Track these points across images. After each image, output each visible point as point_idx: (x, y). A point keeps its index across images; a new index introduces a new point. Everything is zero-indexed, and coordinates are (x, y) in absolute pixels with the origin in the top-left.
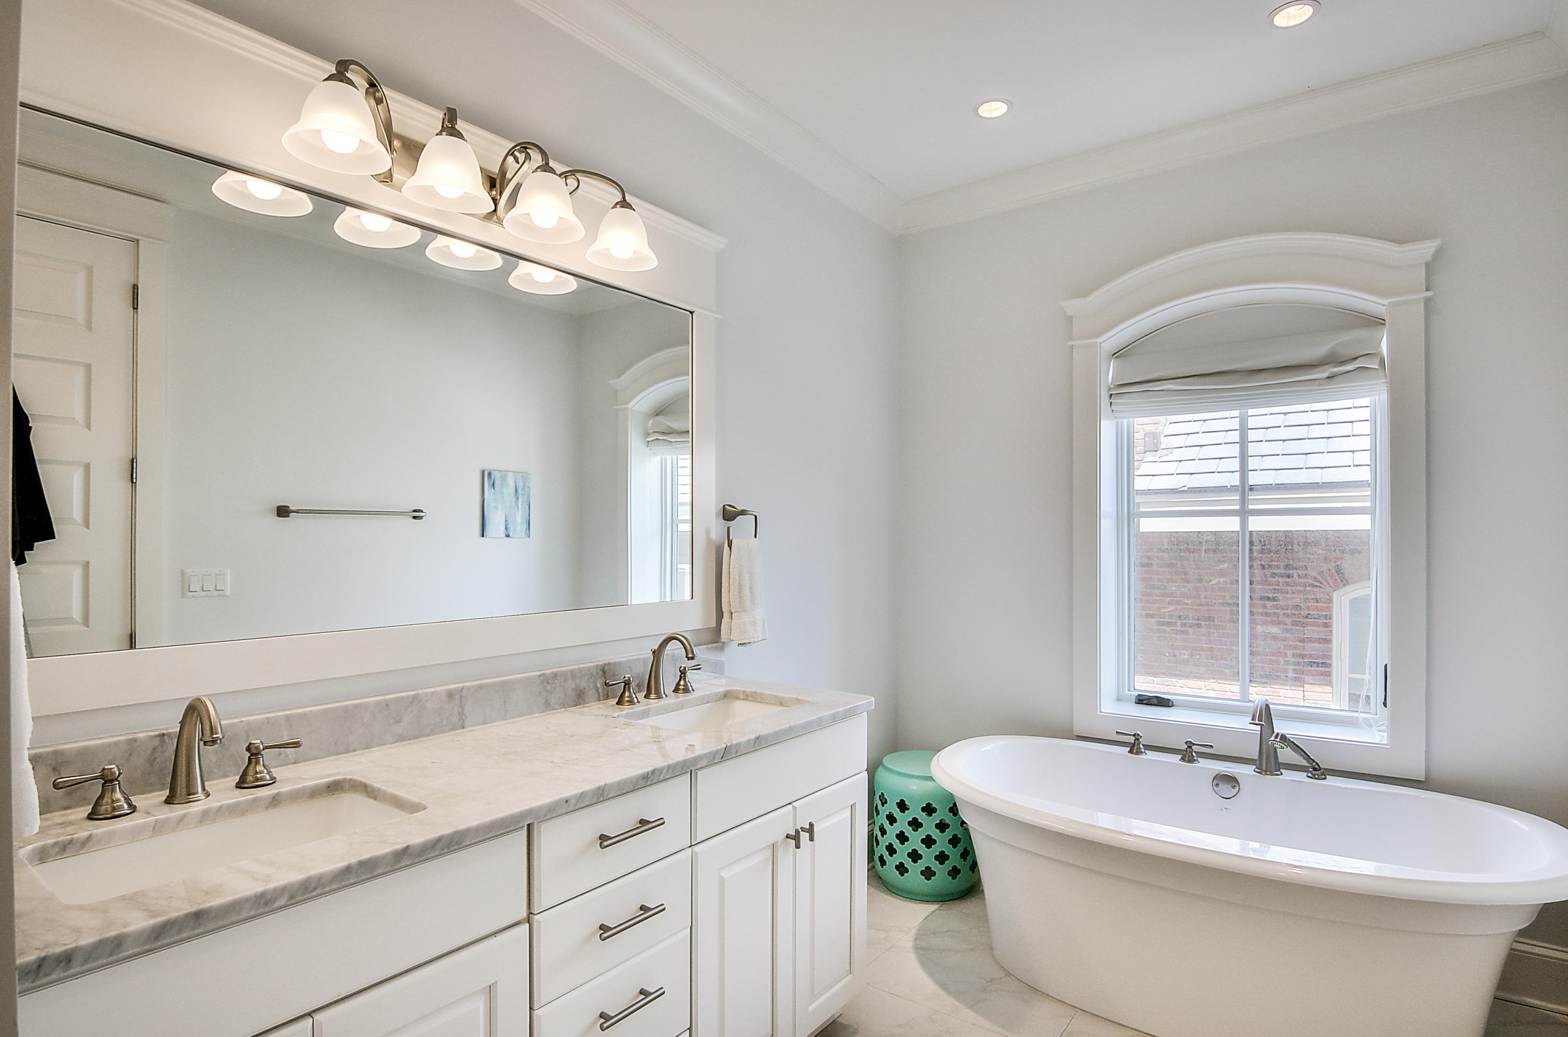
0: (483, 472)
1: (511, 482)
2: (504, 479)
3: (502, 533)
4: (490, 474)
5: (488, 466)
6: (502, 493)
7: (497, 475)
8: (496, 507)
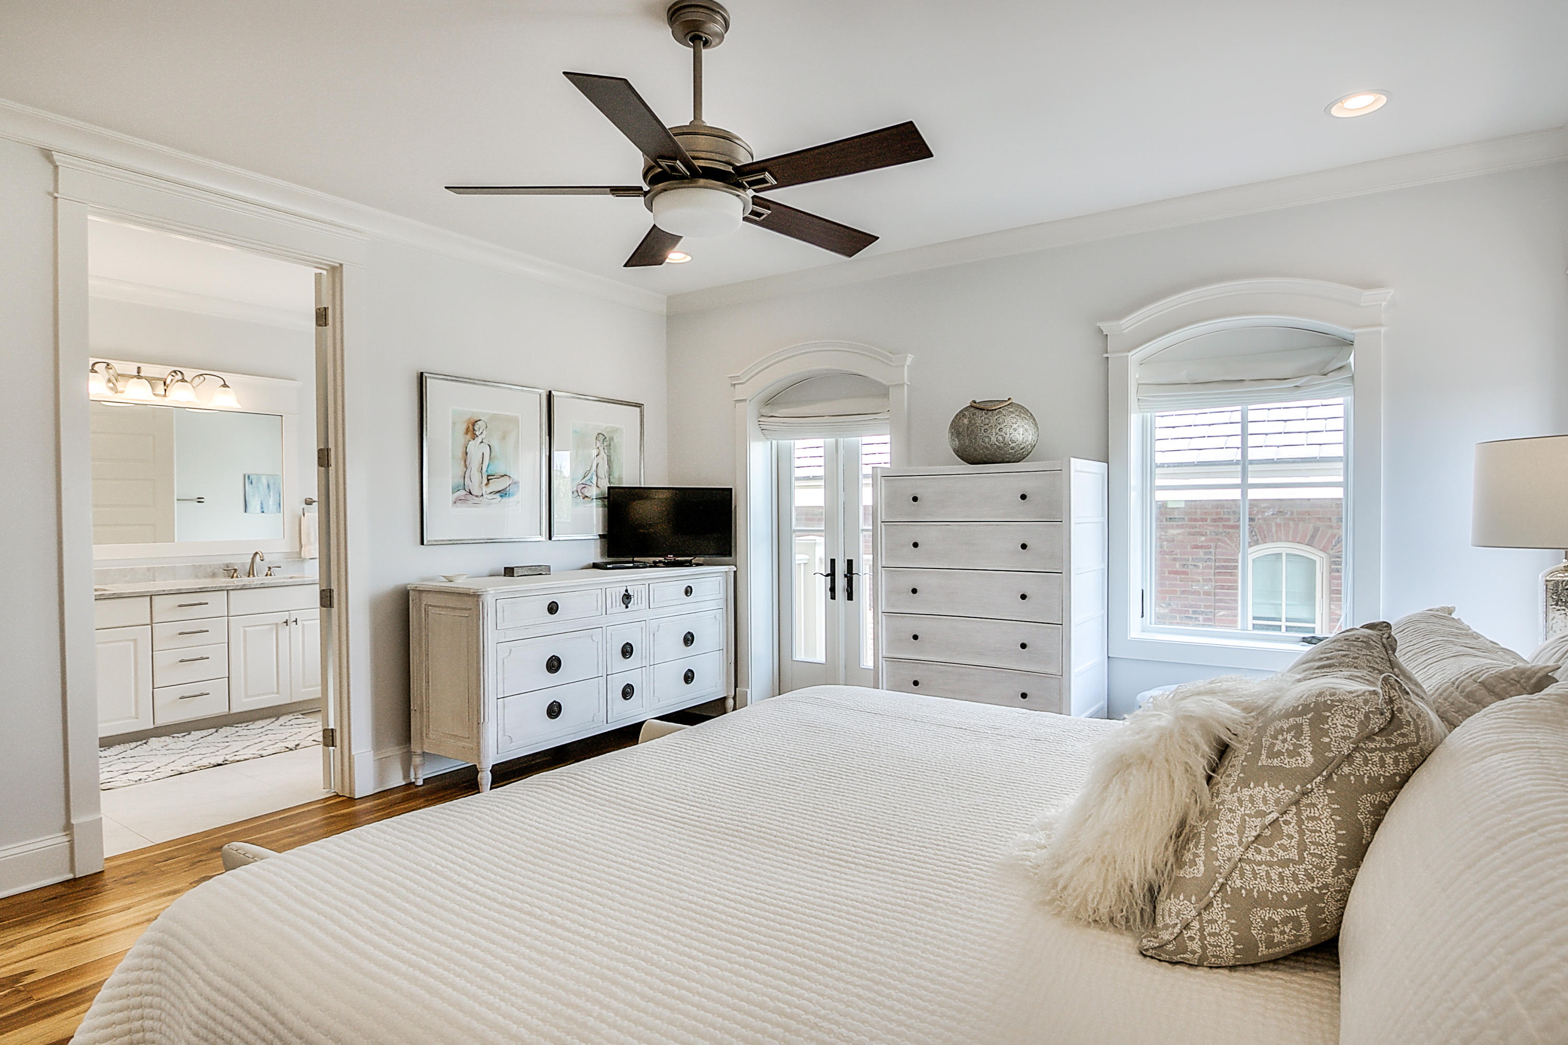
0: (245, 476)
1: (264, 481)
2: (259, 479)
3: (259, 510)
4: (249, 477)
5: (248, 472)
6: (258, 487)
7: (253, 477)
8: (254, 496)
